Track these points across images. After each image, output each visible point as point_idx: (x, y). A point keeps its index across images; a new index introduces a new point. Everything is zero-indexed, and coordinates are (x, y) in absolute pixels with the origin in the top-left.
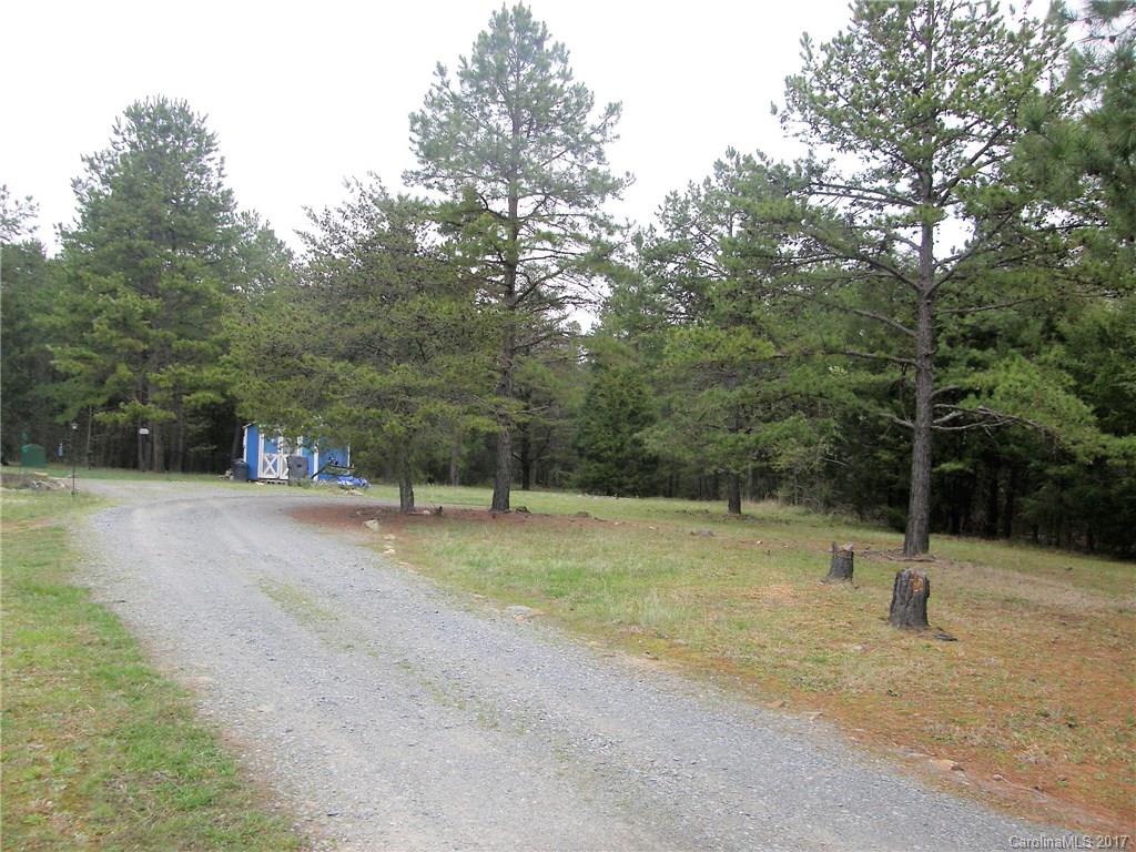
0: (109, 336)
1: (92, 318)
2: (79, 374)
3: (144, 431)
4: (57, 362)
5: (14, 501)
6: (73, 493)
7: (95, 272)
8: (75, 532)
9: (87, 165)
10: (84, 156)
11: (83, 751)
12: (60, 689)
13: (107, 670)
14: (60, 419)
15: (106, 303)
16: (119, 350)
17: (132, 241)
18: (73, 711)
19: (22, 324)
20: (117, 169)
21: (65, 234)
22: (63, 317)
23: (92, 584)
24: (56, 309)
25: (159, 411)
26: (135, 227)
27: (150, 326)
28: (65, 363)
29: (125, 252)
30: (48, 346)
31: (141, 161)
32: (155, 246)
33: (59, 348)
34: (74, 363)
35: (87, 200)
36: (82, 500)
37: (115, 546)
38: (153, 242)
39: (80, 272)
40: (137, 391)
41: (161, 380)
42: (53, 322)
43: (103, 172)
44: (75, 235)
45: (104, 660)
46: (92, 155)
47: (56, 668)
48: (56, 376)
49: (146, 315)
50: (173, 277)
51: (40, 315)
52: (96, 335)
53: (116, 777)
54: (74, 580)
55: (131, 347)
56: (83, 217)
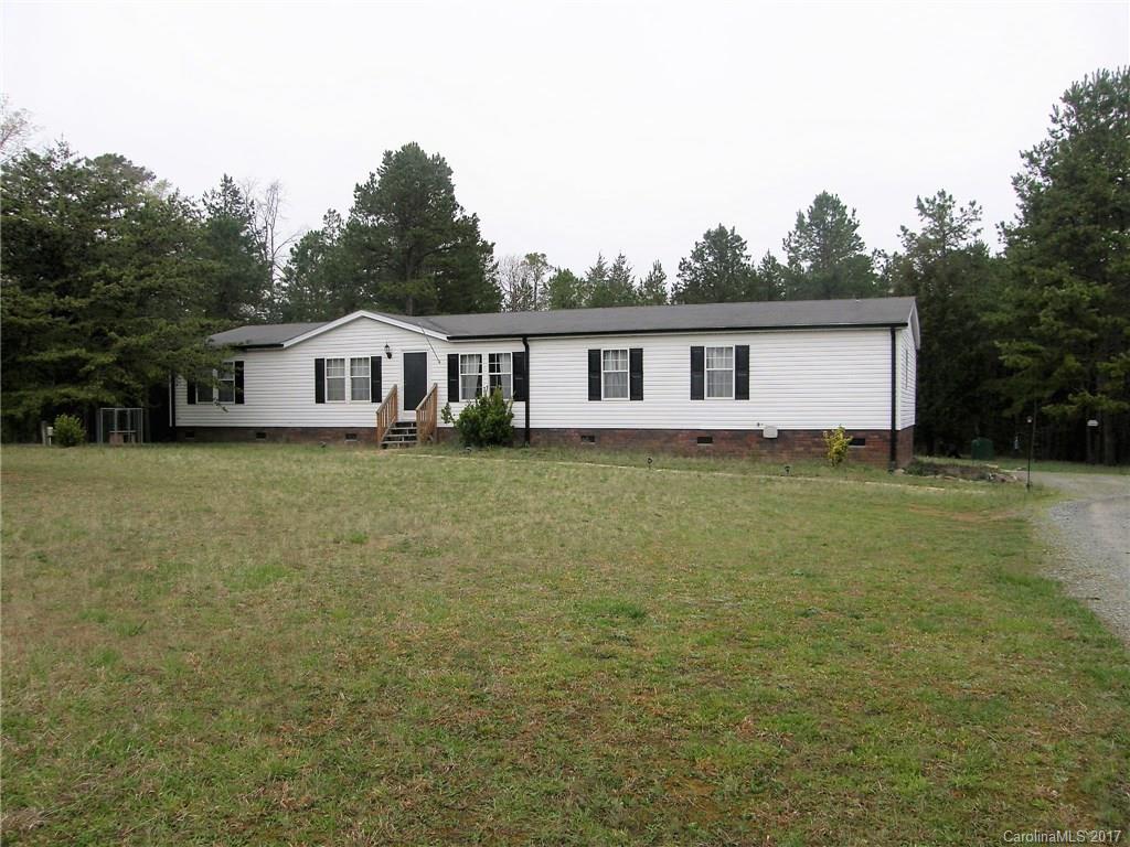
0: (1055, 328)
1: (1036, 312)
2: (1026, 368)
3: (1093, 423)
4: (1005, 357)
5: (974, 492)
6: (1028, 486)
7: (1040, 265)
8: (1035, 524)
9: (1026, 161)
10: (1023, 152)
11: (1080, 747)
12: (1047, 680)
13: (1093, 668)
14: (1007, 413)
15: (1051, 294)
16: (1066, 341)
17: (1077, 229)
18: (1064, 704)
19: (970, 324)
20: (1057, 157)
21: (1007, 232)
22: (1009, 313)
23: (1062, 578)
24: (1003, 306)
25: (1111, 401)
26: (1079, 214)
27: (1099, 314)
28: (1012, 358)
29: (1069, 241)
30: (996, 343)
31: (1082, 144)
32: (1101, 230)
33: (1007, 344)
34: (1021, 356)
35: (1028, 194)
36: (1038, 493)
37: (1078, 540)
38: (1098, 227)
39: (1024, 268)
40: (1086, 383)
41: (1112, 369)
42: (1000, 319)
43: (1043, 164)
44: (1017, 232)
45: (1088, 657)
46: (1030, 149)
47: (1040, 658)
48: (1004, 372)
49: (1095, 302)
50: (1123, 259)
51: (987, 313)
52: (1042, 328)
53: (1120, 782)
54: (1043, 573)
55: (1078, 337)
56: (1024, 212)
